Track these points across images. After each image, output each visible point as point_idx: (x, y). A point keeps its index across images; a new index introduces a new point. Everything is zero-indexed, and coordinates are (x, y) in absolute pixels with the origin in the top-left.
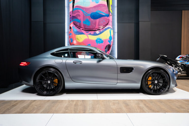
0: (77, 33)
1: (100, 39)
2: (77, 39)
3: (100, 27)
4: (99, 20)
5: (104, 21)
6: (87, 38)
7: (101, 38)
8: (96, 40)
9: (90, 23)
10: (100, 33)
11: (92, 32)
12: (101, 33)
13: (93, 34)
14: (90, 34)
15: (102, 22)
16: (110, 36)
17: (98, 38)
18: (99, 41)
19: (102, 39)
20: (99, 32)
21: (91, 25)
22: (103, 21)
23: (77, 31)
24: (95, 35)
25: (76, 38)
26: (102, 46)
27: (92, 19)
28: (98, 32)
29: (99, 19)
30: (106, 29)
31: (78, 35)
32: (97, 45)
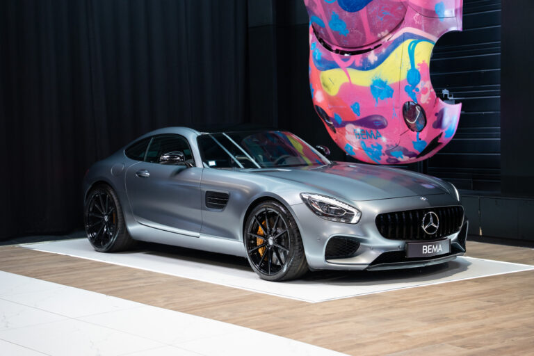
0: (323, 66)
1: (383, 84)
2: (324, 85)
3: (379, 35)
4: (368, 12)
5: (386, 13)
6: (347, 81)
7: (384, 80)
8: (372, 87)
9: (348, 28)
10: (379, 58)
11: (357, 59)
12: (381, 60)
13: (361, 65)
14: (353, 66)
15: (381, 18)
16: (410, 68)
17: (375, 79)
18: (380, 91)
19: (388, 84)
20: (376, 55)
21: (351, 33)
22: (381, 15)
23: (322, 58)
24: (367, 69)
25: (322, 82)
26: (394, 109)
27: (347, 13)
28: (372, 57)
29: (365, 8)
30: (396, 43)
31: (325, 70)
32: (376, 105)
